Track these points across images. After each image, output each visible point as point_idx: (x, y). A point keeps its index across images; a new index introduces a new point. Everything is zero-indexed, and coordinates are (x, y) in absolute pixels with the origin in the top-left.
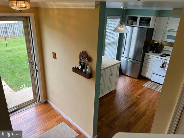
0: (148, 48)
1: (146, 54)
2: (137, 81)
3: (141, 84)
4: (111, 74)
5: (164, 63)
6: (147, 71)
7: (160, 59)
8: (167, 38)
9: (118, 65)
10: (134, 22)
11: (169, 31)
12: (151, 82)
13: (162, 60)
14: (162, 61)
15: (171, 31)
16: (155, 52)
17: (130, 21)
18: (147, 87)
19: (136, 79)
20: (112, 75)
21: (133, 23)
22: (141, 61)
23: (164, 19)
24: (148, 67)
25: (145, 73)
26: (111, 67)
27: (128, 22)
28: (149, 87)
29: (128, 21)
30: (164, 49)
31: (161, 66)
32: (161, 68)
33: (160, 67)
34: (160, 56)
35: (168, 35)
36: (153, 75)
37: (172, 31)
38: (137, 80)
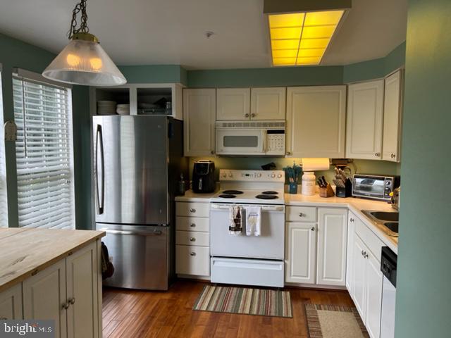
0: (180, 179)
1: (177, 198)
2: (170, 301)
3: (188, 306)
4: (63, 300)
5: (238, 215)
6: (194, 254)
7: (225, 206)
8: (224, 146)
9: (93, 246)
10: (120, 106)
11: (225, 125)
12: (214, 288)
13: (230, 207)
14: (231, 209)
15: (230, 125)
16: (200, 188)
17: (106, 104)
18: (212, 309)
19: (163, 292)
20: (71, 301)
21: (116, 108)
22: (167, 226)
23: (205, 95)
24: (193, 240)
25: (188, 264)
26: (61, 265)
27: (97, 107)
28: (216, 306)
29: (97, 103)
30: (220, 179)
31: (233, 225)
32: (233, 232)
33: (231, 229)
34: (220, 196)
35: (225, 137)
36: (214, 262)
37: (234, 125)
38: (167, 296)
